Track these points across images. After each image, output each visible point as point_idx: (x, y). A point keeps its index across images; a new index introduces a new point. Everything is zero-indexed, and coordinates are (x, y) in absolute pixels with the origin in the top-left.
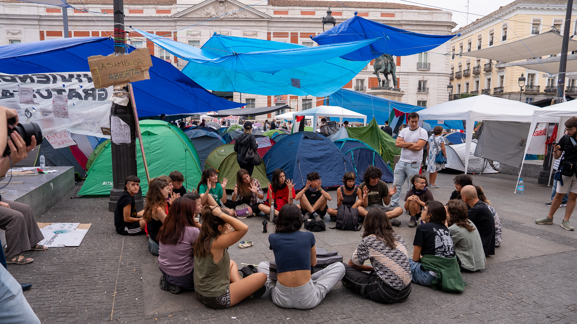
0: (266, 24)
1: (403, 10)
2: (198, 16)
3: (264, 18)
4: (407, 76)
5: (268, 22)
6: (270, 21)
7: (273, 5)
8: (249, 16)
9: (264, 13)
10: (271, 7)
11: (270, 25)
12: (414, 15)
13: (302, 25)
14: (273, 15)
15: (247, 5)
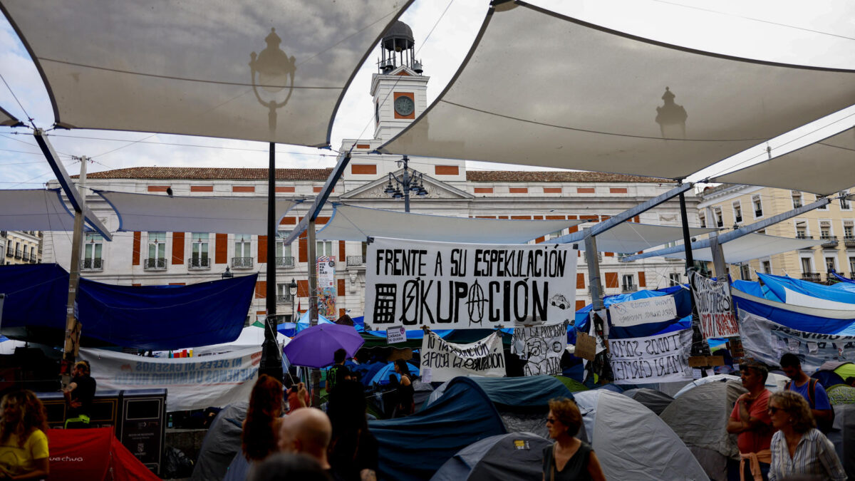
0: (466, 206)
1: (637, 184)
2: (375, 196)
3: (464, 198)
4: (654, 269)
5: (470, 202)
6: (471, 202)
7: (473, 181)
8: (444, 195)
9: (464, 192)
10: (470, 183)
11: (471, 205)
12: (652, 190)
13: (512, 206)
14: (473, 193)
15: (441, 182)
